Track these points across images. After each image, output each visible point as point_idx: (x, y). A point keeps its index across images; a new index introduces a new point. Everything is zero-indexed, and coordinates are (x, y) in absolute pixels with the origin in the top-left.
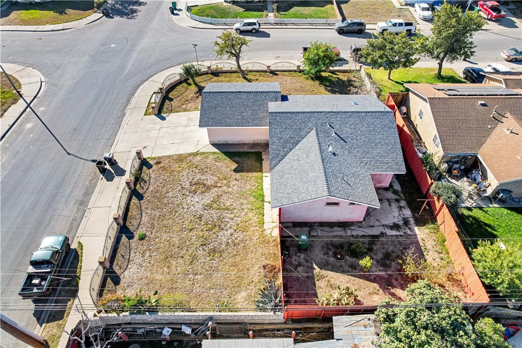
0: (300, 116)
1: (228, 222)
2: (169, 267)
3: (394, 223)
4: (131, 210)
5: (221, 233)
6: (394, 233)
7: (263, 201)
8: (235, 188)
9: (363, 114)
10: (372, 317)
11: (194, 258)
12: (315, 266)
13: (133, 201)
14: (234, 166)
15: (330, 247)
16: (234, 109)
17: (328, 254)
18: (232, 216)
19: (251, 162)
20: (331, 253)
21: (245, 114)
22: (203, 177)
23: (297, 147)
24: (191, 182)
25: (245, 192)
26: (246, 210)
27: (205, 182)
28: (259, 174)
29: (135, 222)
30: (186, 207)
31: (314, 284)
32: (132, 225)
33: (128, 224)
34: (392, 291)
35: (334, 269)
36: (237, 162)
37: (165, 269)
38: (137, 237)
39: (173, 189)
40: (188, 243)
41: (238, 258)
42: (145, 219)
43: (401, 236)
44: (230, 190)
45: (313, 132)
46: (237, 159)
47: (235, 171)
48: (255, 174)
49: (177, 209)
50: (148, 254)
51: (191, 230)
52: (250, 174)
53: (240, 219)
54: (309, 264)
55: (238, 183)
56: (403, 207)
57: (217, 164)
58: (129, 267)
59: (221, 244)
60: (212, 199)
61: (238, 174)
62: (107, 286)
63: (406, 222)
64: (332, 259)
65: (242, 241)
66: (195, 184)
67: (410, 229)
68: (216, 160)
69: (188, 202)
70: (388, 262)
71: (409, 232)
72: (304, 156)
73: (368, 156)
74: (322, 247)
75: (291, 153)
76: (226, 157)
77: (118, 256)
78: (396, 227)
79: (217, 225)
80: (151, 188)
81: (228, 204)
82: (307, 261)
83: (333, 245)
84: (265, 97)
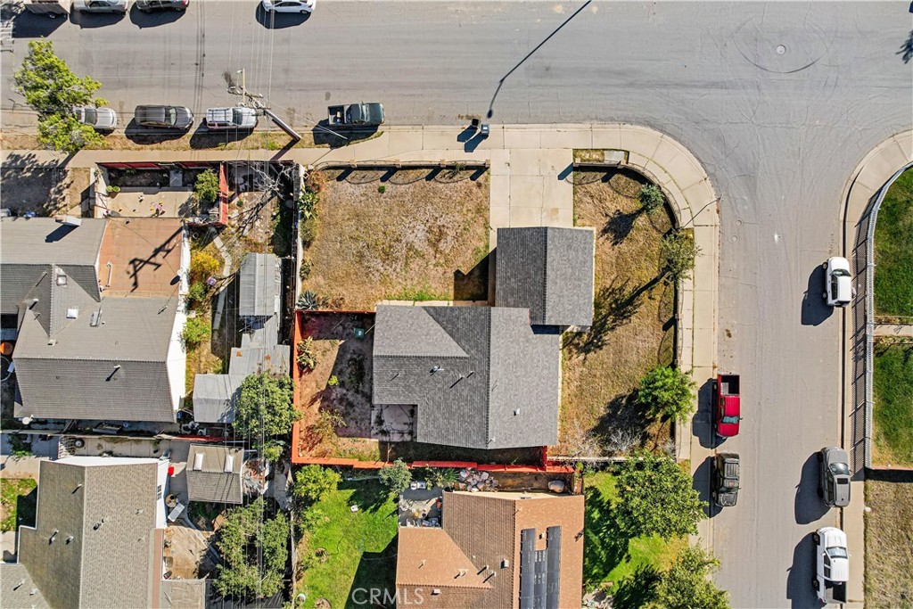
0: (486, 343)
1: (391, 267)
2: (349, 219)
3: (384, 421)
4: (415, 171)
5: (379, 260)
6: (373, 418)
7: (416, 300)
8: (433, 272)
9: (484, 414)
10: (287, 374)
11: (355, 239)
12: (343, 341)
13: (426, 170)
14: (465, 271)
15: (361, 357)
16: (520, 267)
17: (355, 354)
18: (398, 270)
19: (472, 288)
20: (355, 356)
21: (513, 280)
22: (449, 238)
23: (446, 335)
24: (443, 226)
25: (427, 283)
26: (404, 283)
27: (442, 241)
28: (452, 297)
29: (400, 180)
30: (411, 225)
31: (328, 339)
32: (396, 177)
33: (399, 172)
34: (319, 400)
35: (340, 357)
36: (471, 273)
37: (348, 216)
38: (382, 184)
39: (435, 209)
40: (371, 232)
41: (353, 277)
42: (402, 188)
43: (370, 423)
44: (432, 267)
45: (464, 354)
46: (477, 273)
47: (457, 273)
48: (452, 293)
49: (410, 217)
50: (363, 198)
51: (385, 233)
52: (452, 287)
53: (394, 277)
54: (344, 336)
55: (440, 274)
56: (402, 436)
57: (470, 251)
58: (353, 185)
59: (368, 261)
60: (419, 250)
61: (452, 275)
62: (337, 171)
63: (384, 433)
64: (349, 356)
65: (371, 281)
66: (440, 230)
67: (377, 434)
68: (477, 251)
69: (418, 227)
70: (344, 404)
71: (373, 432)
72: (431, 341)
73: (435, 407)
74: (361, 350)
75: (441, 328)
76: (479, 261)
77: (364, 173)
78: (380, 422)
79: (387, 256)
80: (441, 186)
81: (412, 266)
82: (347, 335)
83: (363, 359)
84: (537, 305)
